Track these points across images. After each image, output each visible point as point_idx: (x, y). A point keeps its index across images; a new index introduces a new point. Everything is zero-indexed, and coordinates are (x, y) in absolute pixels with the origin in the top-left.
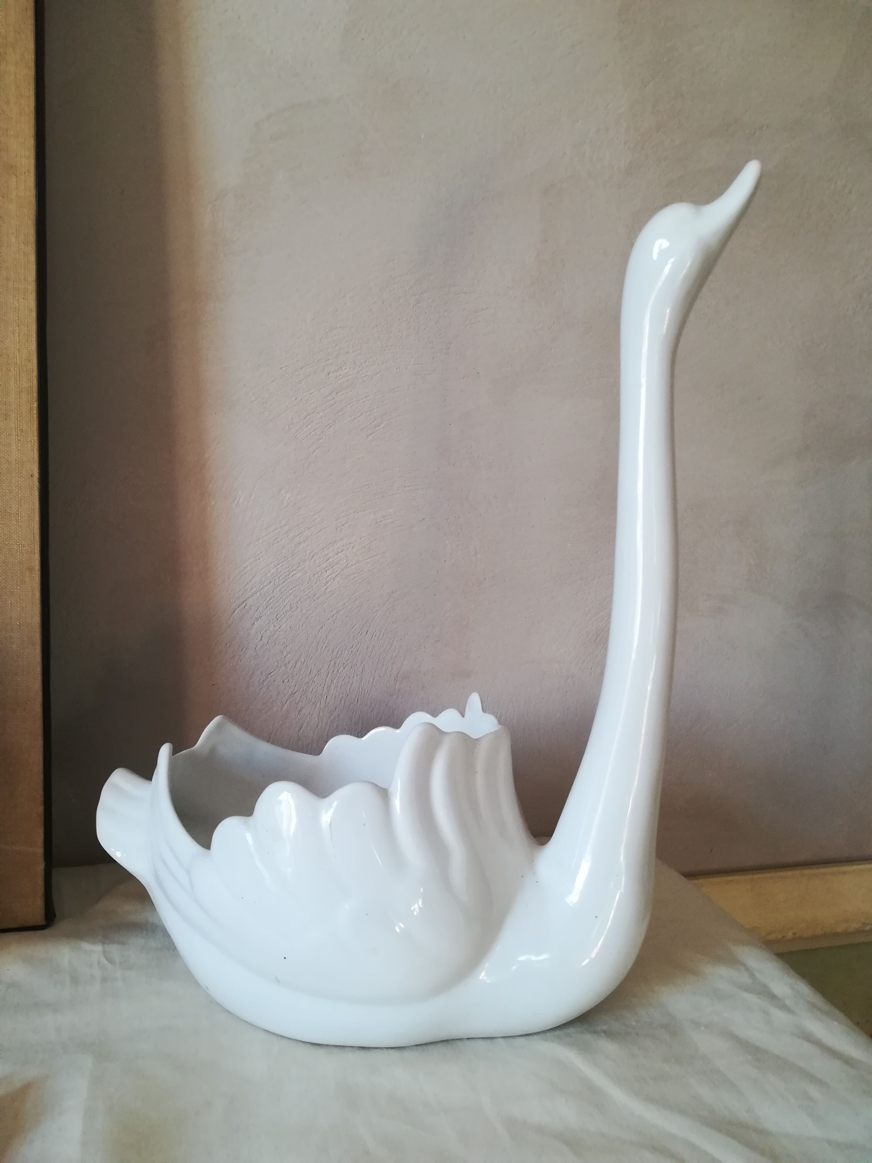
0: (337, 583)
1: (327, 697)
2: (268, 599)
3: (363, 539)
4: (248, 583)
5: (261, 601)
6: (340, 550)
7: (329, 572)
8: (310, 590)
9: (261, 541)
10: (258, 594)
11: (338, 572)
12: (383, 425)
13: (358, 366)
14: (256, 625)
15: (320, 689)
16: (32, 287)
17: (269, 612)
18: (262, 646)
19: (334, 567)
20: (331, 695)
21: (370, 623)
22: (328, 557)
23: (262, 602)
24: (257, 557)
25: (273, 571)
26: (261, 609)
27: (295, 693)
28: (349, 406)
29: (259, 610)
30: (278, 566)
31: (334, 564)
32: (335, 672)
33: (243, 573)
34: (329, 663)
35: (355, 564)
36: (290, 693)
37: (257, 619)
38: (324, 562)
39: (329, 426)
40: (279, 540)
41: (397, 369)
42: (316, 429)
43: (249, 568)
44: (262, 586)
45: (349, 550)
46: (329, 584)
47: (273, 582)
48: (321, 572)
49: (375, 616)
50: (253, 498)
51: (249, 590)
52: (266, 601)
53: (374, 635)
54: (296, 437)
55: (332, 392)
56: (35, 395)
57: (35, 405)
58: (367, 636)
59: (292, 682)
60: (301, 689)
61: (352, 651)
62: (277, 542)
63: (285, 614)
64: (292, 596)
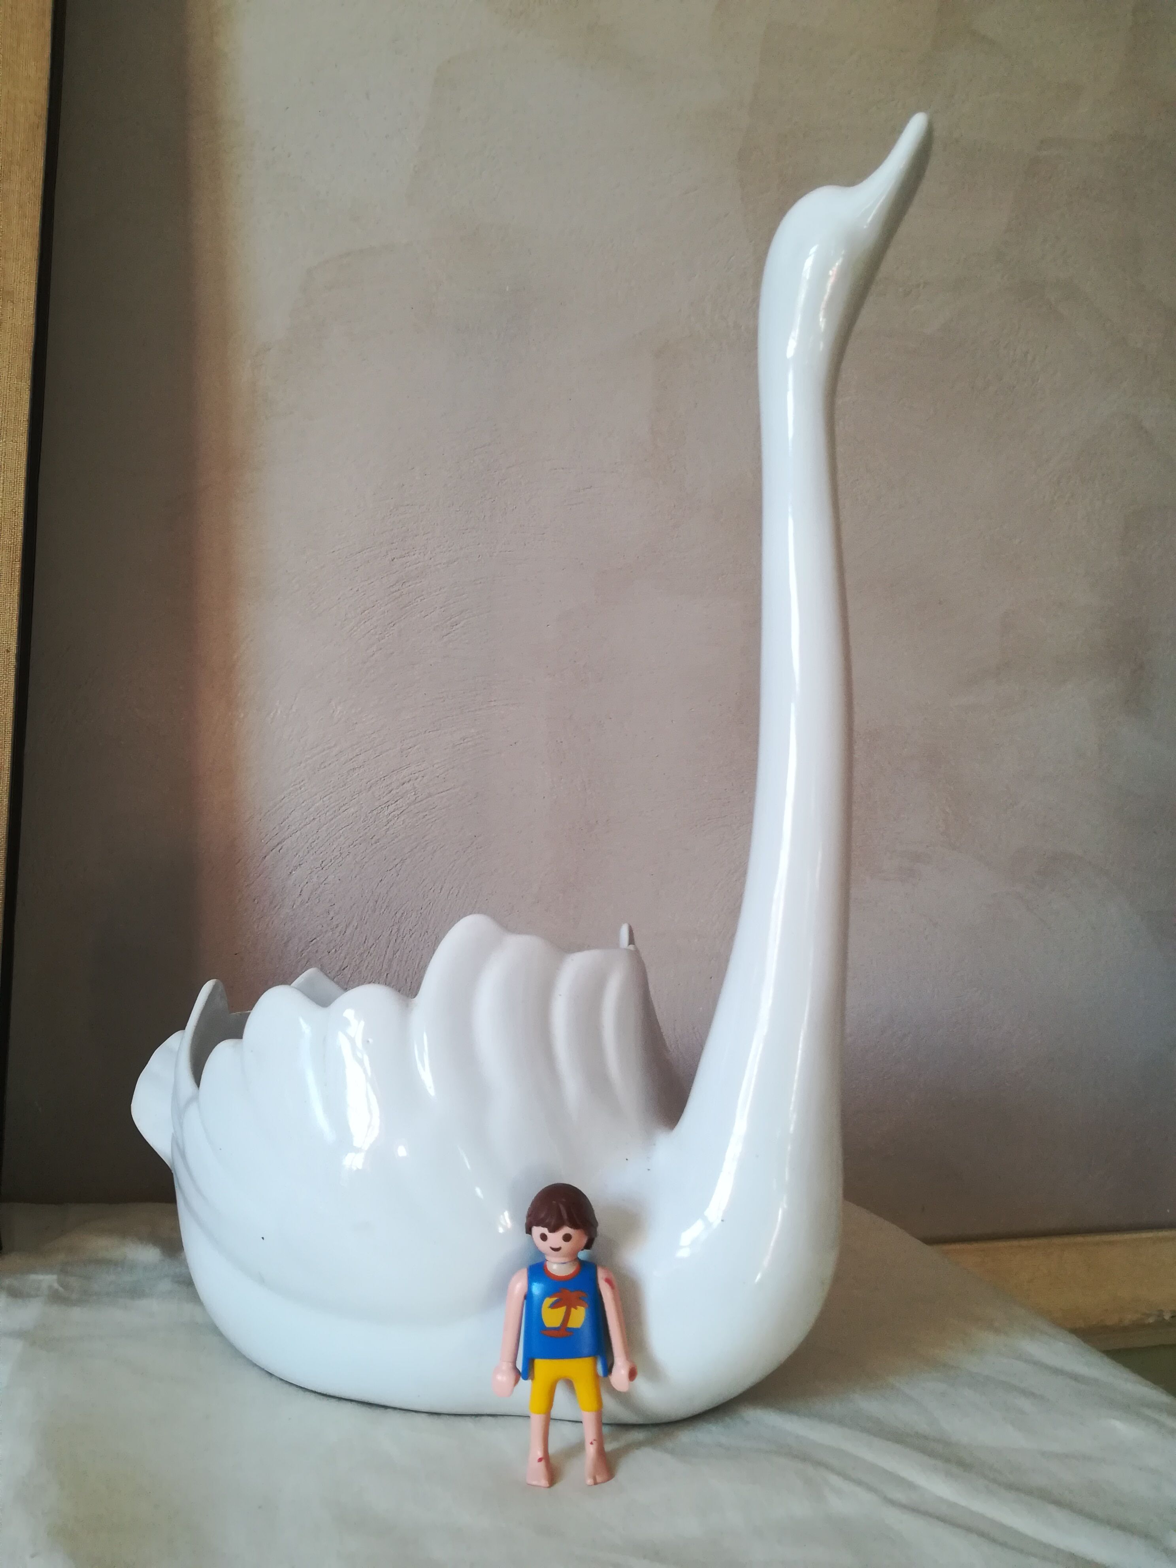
0: (402, 822)
1: (387, 974)
2: (310, 841)
3: (436, 766)
4: (284, 820)
5: (301, 843)
6: (407, 779)
7: (391, 808)
8: (366, 831)
9: (303, 765)
10: (298, 834)
11: (403, 808)
12: (461, 624)
13: (429, 552)
14: (294, 875)
15: (378, 964)
16: (23, 427)
17: (312, 858)
18: (302, 903)
19: (398, 802)
20: (393, 972)
21: (445, 876)
22: (390, 789)
23: (303, 844)
24: (298, 786)
25: (318, 804)
26: (301, 854)
27: (344, 969)
28: (419, 600)
29: (298, 856)
30: (325, 799)
31: (398, 798)
32: (398, 941)
33: (278, 806)
34: (391, 929)
35: (427, 798)
36: (337, 969)
37: (296, 868)
38: (385, 794)
39: (393, 623)
40: (326, 764)
41: (479, 556)
42: (376, 627)
43: (286, 800)
44: (303, 824)
45: (418, 780)
46: (391, 823)
47: (318, 819)
48: (382, 808)
49: (453, 867)
50: (294, 710)
51: (286, 829)
52: (308, 844)
53: (451, 892)
54: (350, 636)
55: (397, 582)
56: (19, 553)
57: (18, 566)
58: (442, 893)
59: (341, 953)
60: (353, 963)
61: (421, 913)
62: (325, 767)
63: (333, 861)
64: (342, 838)
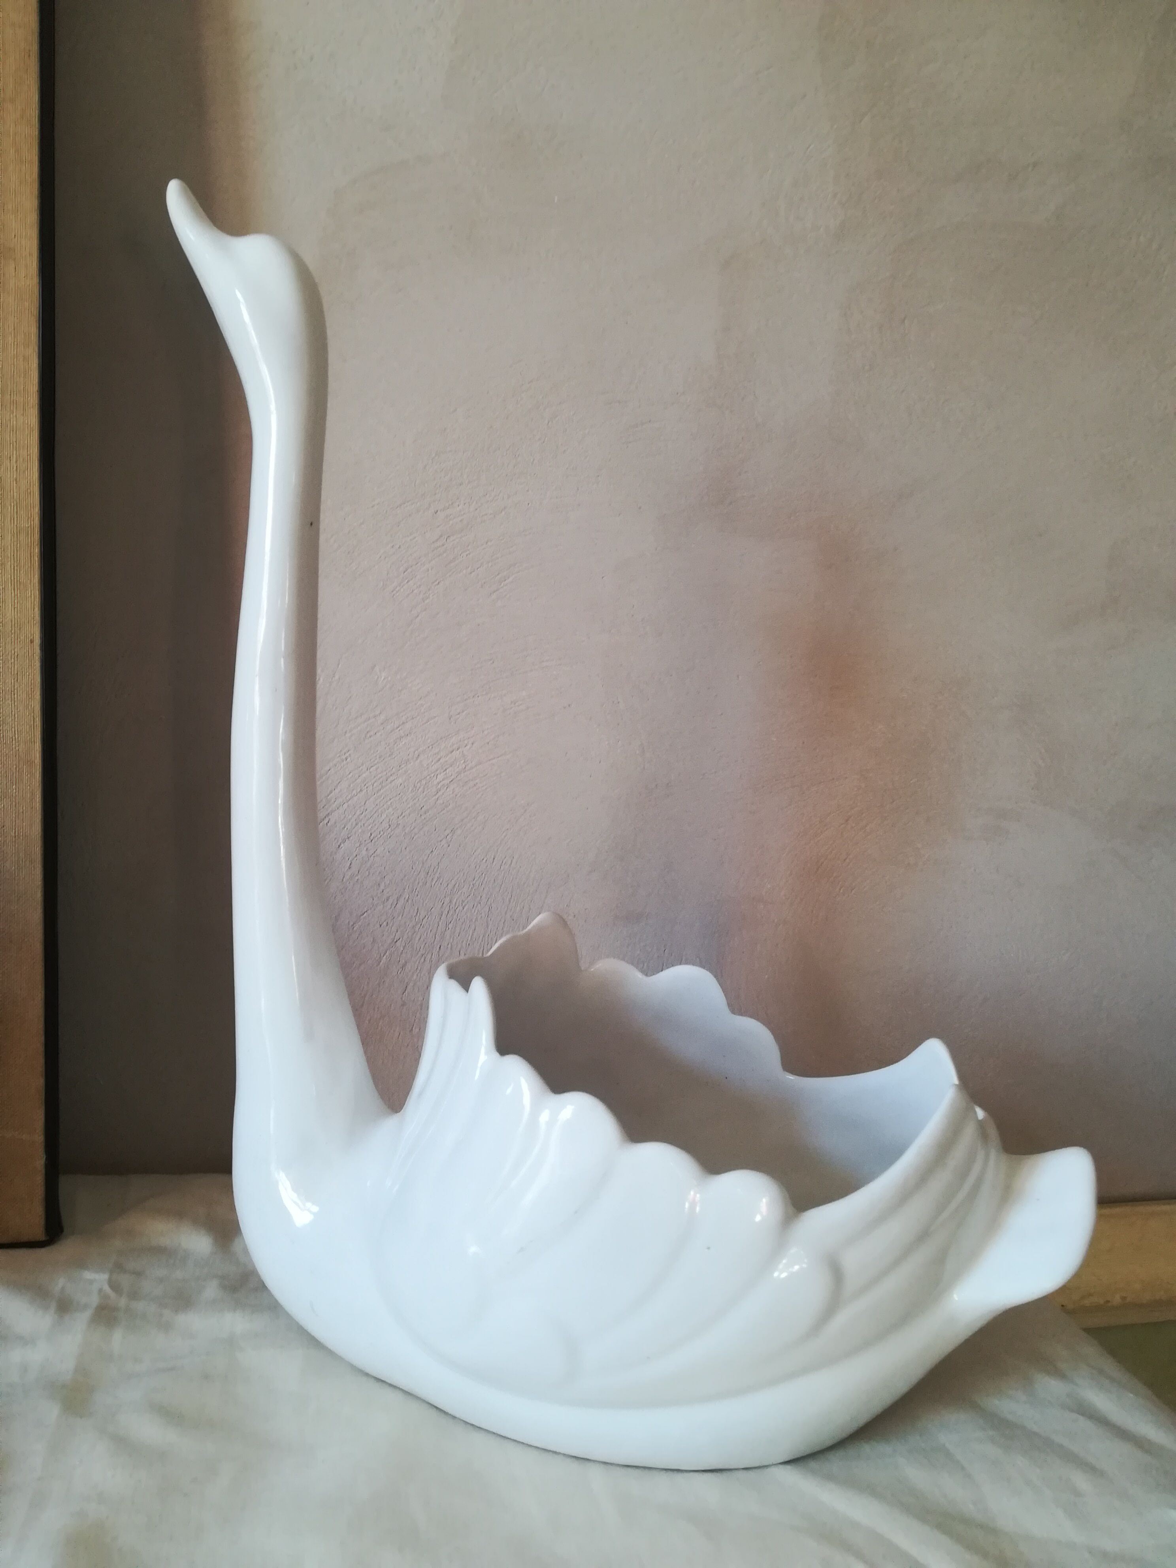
0: (451, 792)
1: (440, 946)
2: (358, 813)
3: (486, 732)
4: (331, 792)
5: (349, 815)
6: (455, 746)
7: (440, 777)
8: (415, 801)
9: (348, 735)
10: (345, 806)
11: (452, 777)
12: (511, 579)
13: (475, 502)
14: (343, 848)
15: (431, 936)
16: (33, 399)
17: (360, 831)
18: (352, 877)
19: (448, 771)
20: (446, 944)
21: (497, 846)
22: (439, 757)
24: (344, 757)
25: (364, 775)
26: (349, 826)
27: (397, 941)
28: (465, 554)
29: (346, 828)
30: (372, 769)
31: (447, 767)
32: (451, 913)
33: (324, 778)
34: (443, 901)
35: (476, 766)
36: (389, 941)
37: (344, 841)
38: (433, 763)
39: (437, 582)
40: (372, 733)
41: (529, 504)
42: (420, 586)
43: (332, 771)
44: (349, 797)
45: (468, 747)
46: (440, 793)
47: (365, 791)
48: (430, 778)
49: (505, 837)
50: (337, 677)
51: (333, 801)
52: (356, 816)
53: (504, 862)
54: (393, 597)
55: (441, 536)
56: (37, 536)
57: (37, 550)
58: (494, 864)
59: (392, 926)
60: (405, 937)
61: (473, 885)
62: (370, 737)
63: (382, 833)
64: (391, 809)
